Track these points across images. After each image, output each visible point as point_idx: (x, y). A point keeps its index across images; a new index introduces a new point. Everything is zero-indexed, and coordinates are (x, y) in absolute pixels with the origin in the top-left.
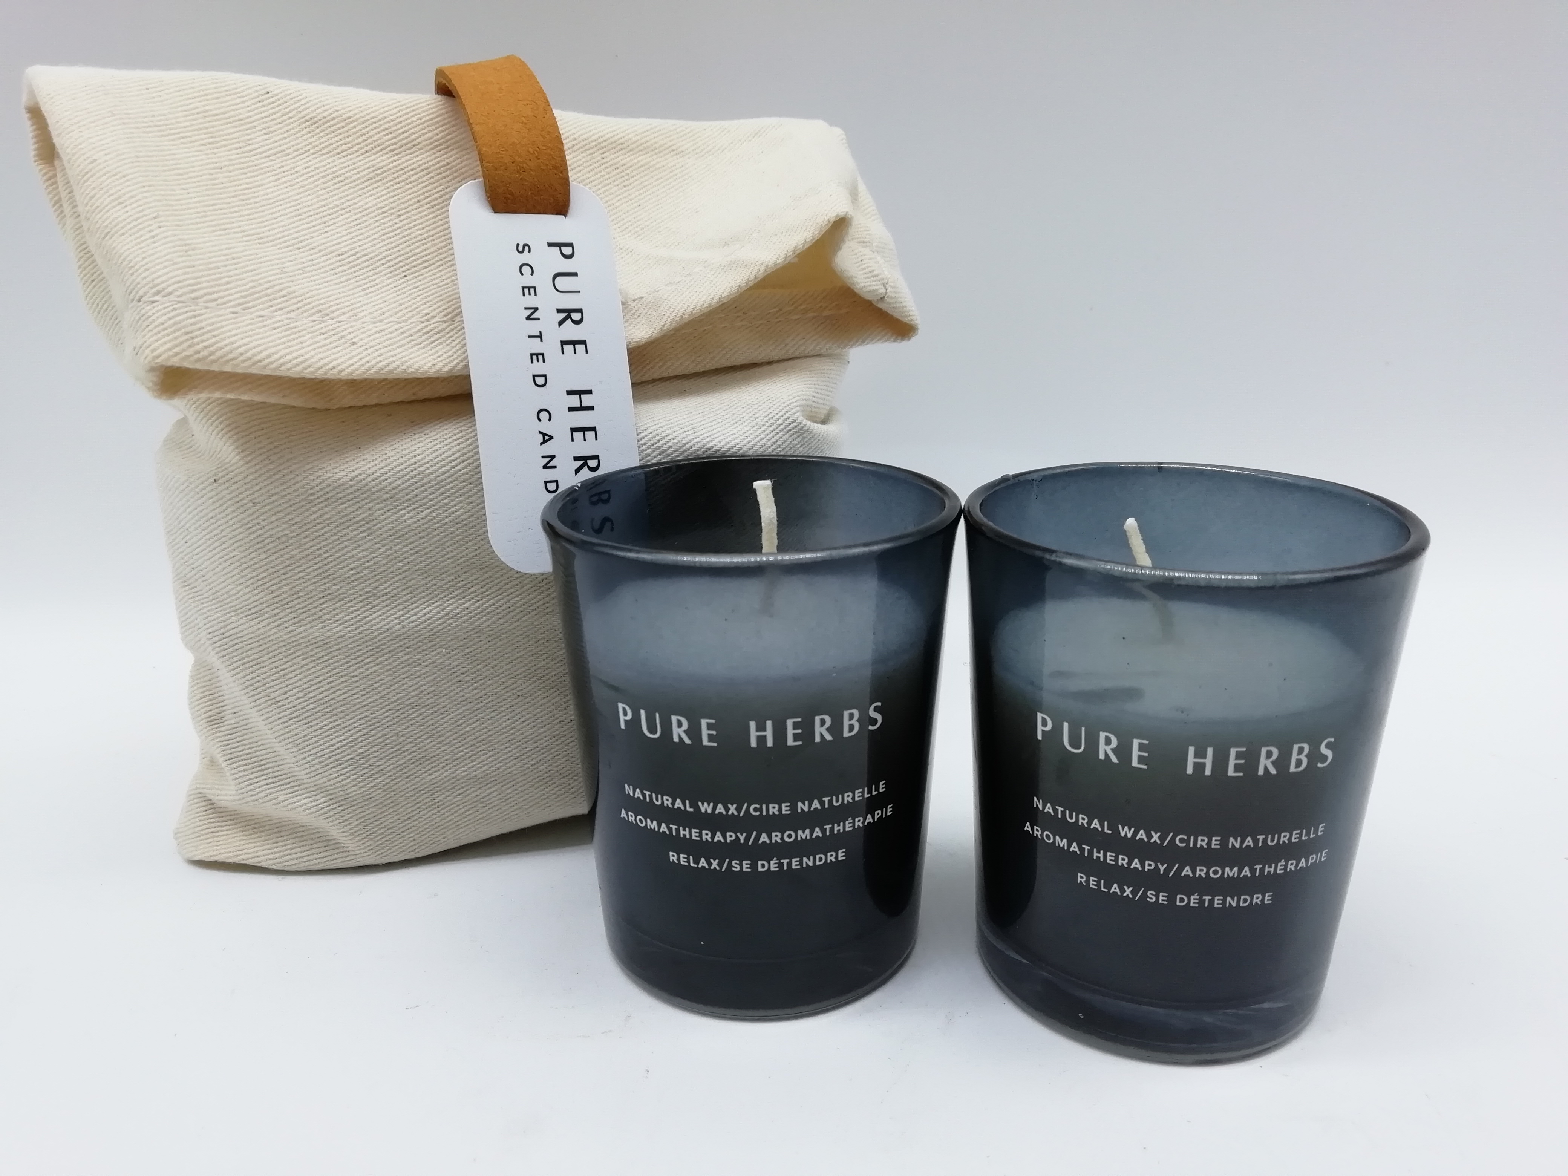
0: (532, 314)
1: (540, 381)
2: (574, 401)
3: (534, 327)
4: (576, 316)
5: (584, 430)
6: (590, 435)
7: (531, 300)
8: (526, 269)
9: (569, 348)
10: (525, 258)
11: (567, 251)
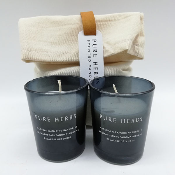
0: (89, 50)
1: (90, 61)
2: (95, 64)
3: (89, 53)
4: (96, 51)
5: (96, 68)
6: (97, 69)
7: (89, 49)
8: (89, 44)
9: (94, 56)
10: (89, 42)
11: (95, 41)
